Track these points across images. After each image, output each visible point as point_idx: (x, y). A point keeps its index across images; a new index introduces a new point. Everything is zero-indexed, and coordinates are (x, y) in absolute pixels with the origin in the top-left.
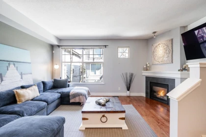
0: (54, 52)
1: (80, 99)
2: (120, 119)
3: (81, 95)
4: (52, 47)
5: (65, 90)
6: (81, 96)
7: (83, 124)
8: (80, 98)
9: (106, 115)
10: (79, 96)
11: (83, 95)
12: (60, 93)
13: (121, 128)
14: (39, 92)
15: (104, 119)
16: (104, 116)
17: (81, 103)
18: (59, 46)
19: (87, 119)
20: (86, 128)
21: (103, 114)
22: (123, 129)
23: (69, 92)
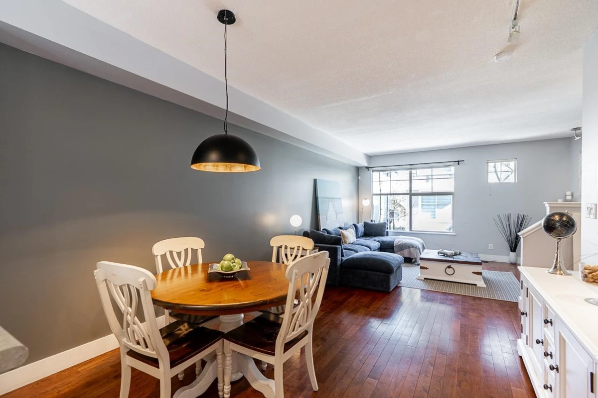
0: (360, 177)
1: (410, 253)
2: (474, 273)
3: (413, 247)
4: (358, 170)
5: (385, 239)
6: (412, 249)
7: (421, 274)
8: (410, 251)
9: (453, 265)
10: (409, 248)
11: (416, 248)
12: (379, 241)
13: (476, 285)
14: (357, 237)
15: (450, 271)
16: (449, 267)
17: (412, 259)
18: (368, 168)
19: (427, 268)
20: (425, 279)
21: (449, 264)
22: (478, 285)
23: (393, 242)
